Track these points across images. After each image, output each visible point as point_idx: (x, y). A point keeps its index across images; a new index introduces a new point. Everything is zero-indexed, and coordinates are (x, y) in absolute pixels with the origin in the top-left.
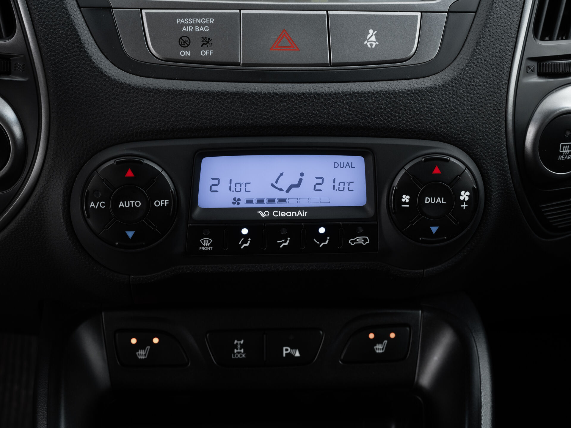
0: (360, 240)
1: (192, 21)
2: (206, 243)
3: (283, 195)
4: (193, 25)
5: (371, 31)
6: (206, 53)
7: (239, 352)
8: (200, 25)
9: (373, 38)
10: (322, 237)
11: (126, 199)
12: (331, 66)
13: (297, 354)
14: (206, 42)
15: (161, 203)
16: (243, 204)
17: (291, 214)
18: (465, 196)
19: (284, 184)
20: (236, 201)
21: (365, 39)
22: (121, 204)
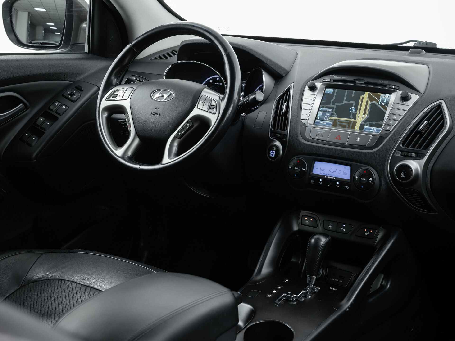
0: (346, 187)
1: (320, 131)
2: (312, 181)
3: (331, 174)
4: (320, 132)
5: (359, 138)
6: (321, 138)
7: (330, 227)
8: (322, 132)
9: (359, 140)
10: (338, 185)
11: (296, 167)
12: (347, 144)
13: (345, 230)
14: (322, 136)
15: (303, 169)
16: (322, 174)
17: (332, 178)
18: (371, 179)
19: (332, 171)
20: (321, 173)
21: (357, 139)
22: (295, 168)
